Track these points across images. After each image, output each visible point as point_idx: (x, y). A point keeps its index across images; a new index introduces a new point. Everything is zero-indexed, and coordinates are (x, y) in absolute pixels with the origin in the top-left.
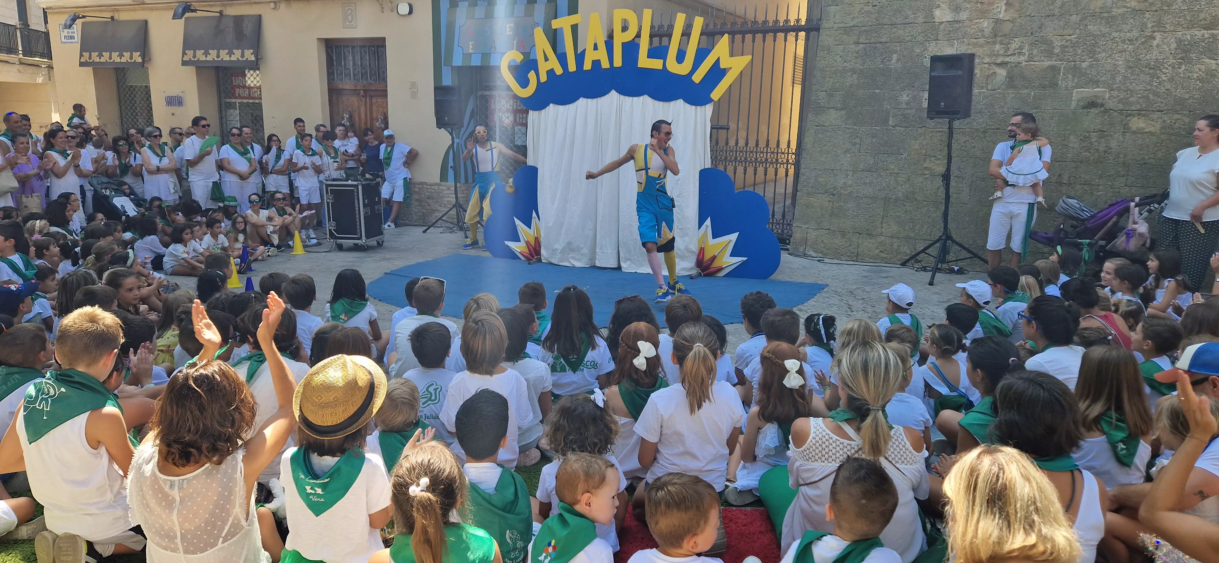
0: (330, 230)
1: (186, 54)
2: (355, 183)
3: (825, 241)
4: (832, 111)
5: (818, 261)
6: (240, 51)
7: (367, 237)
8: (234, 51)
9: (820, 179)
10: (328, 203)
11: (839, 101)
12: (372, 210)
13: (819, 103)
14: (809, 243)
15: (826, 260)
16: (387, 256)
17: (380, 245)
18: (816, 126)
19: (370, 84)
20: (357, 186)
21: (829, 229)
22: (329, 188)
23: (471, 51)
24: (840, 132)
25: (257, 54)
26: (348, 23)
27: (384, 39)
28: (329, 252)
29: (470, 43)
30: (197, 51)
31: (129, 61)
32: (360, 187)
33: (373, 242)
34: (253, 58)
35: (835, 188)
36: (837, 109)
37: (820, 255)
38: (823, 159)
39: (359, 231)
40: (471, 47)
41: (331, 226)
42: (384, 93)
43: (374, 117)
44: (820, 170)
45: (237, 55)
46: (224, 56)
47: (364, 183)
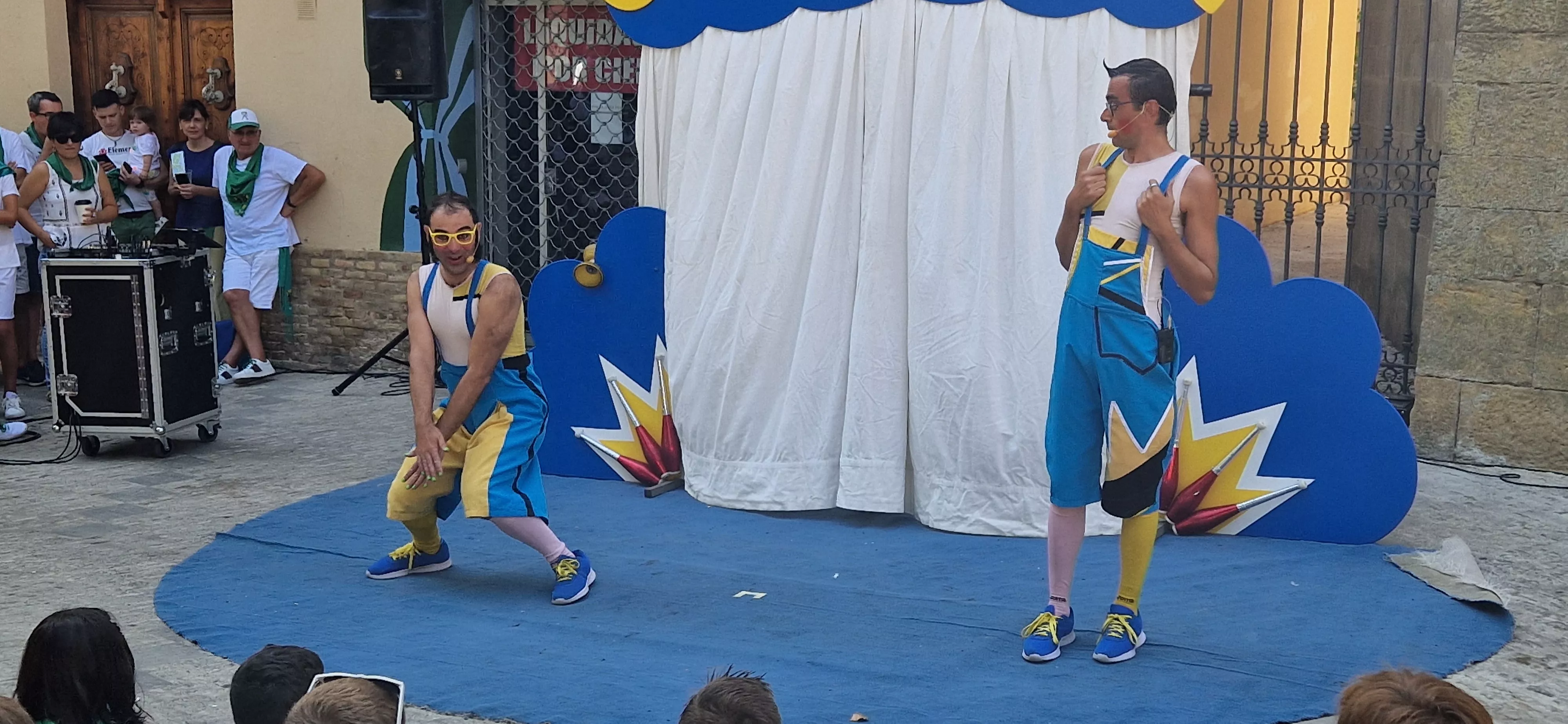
0: (61, 398)
2: (134, 262)
3: (1517, 419)
4: (1530, 42)
5: (1501, 477)
7: (170, 417)
9: (1496, 238)
10: (55, 321)
11: (1549, 10)
12: (186, 337)
13: (1488, 19)
14: (1467, 425)
15: (1526, 476)
16: (230, 474)
17: (207, 438)
18: (1481, 83)
20: (139, 271)
21: (1527, 384)
22: (58, 278)
24: (1555, 103)
28: (58, 461)
32: (148, 275)
33: (188, 428)
35: (1544, 264)
36: (1543, 34)
37: (1503, 459)
38: (1501, 179)
39: (144, 400)
41: (63, 385)
43: (196, 71)
44: (1496, 212)
47: (159, 261)
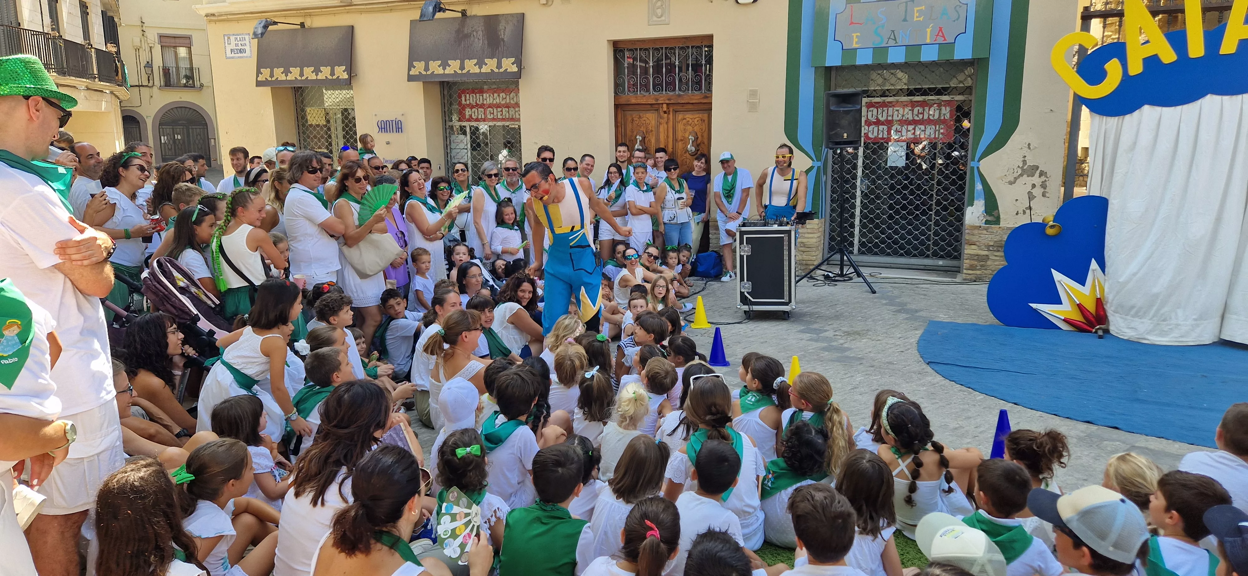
0: (742, 293)
1: (414, 67)
6: (495, 60)
8: (486, 61)
19: (679, 96)
23: (855, 46)
25: (519, 63)
26: (655, 19)
27: (711, 37)
28: (743, 322)
29: (855, 35)
30: (431, 63)
31: (330, 77)
32: (793, 234)
34: (515, 69)
39: (786, 293)
40: (855, 40)
42: (707, 108)
45: (491, 65)
46: (471, 66)
